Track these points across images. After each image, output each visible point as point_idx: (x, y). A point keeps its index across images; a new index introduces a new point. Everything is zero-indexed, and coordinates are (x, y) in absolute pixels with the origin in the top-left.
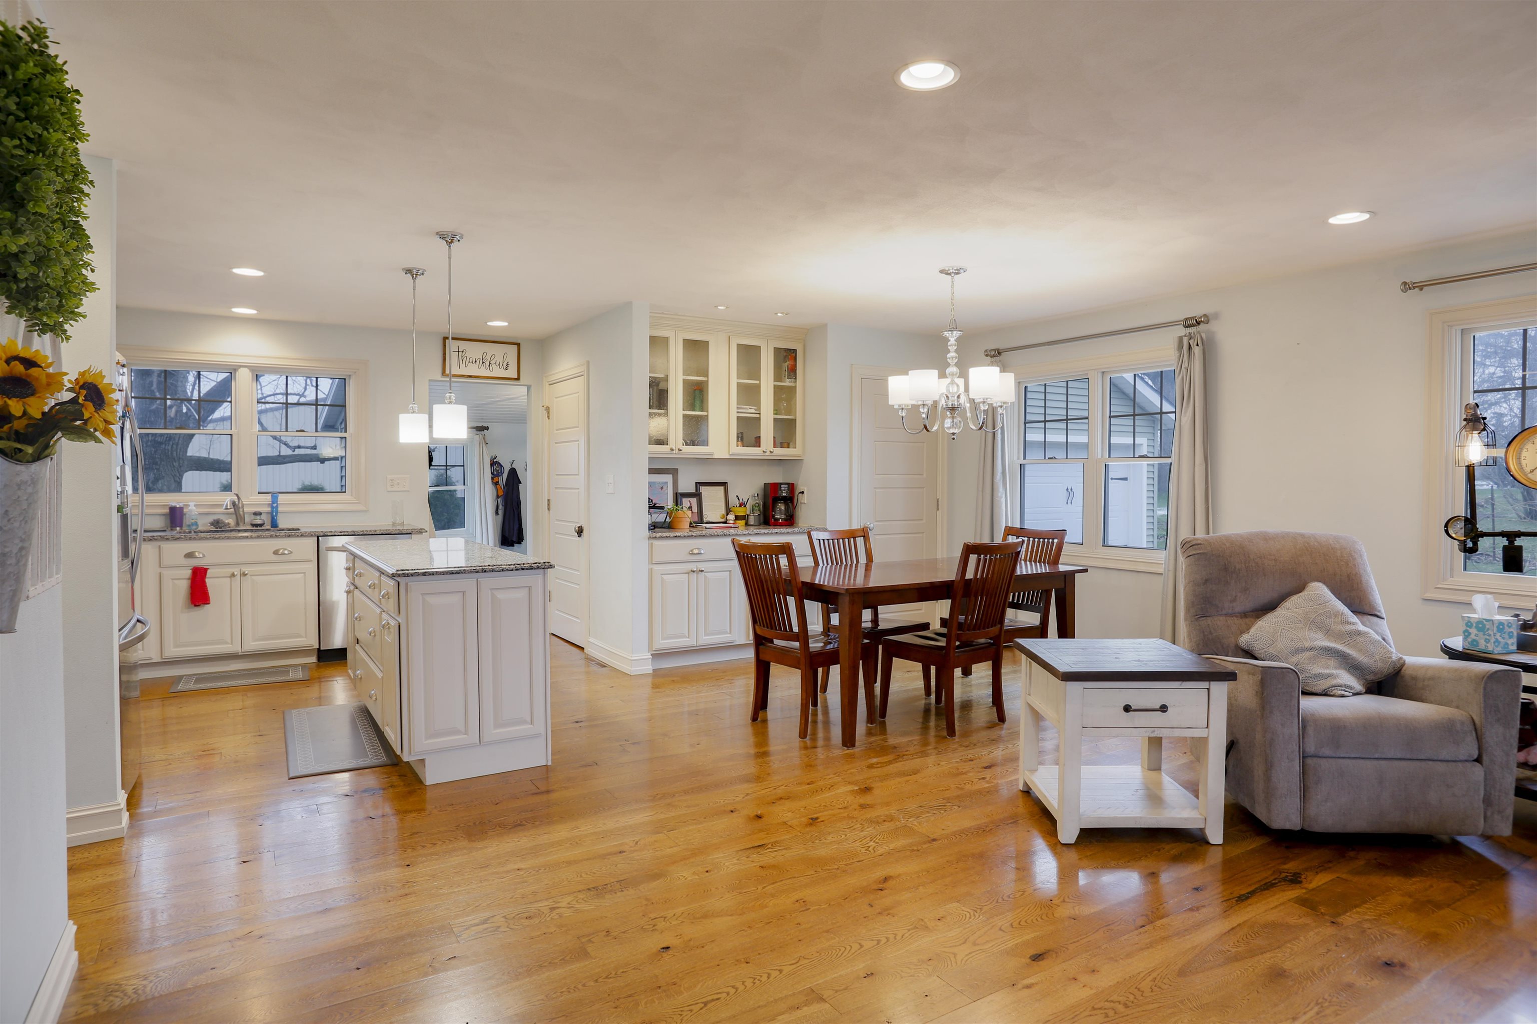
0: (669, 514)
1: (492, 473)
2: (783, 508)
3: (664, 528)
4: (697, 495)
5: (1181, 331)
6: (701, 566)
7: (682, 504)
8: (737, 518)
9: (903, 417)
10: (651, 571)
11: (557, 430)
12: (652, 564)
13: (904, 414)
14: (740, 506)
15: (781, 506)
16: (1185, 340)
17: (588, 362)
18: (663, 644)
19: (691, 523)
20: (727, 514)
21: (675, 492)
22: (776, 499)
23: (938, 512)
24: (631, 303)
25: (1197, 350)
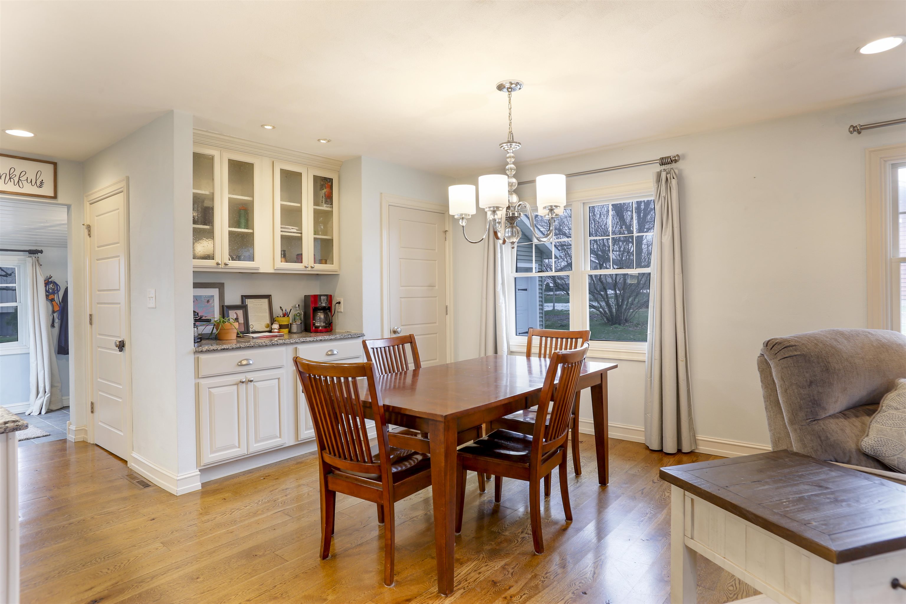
0: (217, 325)
1: (46, 291)
2: (322, 316)
3: (211, 339)
4: (243, 307)
5: (658, 168)
6: (250, 376)
7: (228, 316)
8: (281, 327)
9: (463, 227)
10: (197, 387)
11: (98, 247)
12: (199, 378)
13: (464, 224)
14: (284, 316)
15: (321, 315)
16: (664, 175)
17: (128, 179)
18: (210, 458)
19: (238, 334)
20: (272, 324)
21: (221, 305)
22: (316, 310)
23: (447, 316)
24: (172, 112)
25: (674, 182)
